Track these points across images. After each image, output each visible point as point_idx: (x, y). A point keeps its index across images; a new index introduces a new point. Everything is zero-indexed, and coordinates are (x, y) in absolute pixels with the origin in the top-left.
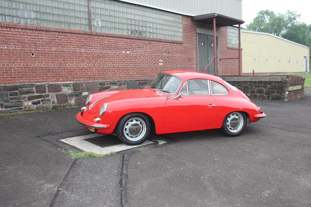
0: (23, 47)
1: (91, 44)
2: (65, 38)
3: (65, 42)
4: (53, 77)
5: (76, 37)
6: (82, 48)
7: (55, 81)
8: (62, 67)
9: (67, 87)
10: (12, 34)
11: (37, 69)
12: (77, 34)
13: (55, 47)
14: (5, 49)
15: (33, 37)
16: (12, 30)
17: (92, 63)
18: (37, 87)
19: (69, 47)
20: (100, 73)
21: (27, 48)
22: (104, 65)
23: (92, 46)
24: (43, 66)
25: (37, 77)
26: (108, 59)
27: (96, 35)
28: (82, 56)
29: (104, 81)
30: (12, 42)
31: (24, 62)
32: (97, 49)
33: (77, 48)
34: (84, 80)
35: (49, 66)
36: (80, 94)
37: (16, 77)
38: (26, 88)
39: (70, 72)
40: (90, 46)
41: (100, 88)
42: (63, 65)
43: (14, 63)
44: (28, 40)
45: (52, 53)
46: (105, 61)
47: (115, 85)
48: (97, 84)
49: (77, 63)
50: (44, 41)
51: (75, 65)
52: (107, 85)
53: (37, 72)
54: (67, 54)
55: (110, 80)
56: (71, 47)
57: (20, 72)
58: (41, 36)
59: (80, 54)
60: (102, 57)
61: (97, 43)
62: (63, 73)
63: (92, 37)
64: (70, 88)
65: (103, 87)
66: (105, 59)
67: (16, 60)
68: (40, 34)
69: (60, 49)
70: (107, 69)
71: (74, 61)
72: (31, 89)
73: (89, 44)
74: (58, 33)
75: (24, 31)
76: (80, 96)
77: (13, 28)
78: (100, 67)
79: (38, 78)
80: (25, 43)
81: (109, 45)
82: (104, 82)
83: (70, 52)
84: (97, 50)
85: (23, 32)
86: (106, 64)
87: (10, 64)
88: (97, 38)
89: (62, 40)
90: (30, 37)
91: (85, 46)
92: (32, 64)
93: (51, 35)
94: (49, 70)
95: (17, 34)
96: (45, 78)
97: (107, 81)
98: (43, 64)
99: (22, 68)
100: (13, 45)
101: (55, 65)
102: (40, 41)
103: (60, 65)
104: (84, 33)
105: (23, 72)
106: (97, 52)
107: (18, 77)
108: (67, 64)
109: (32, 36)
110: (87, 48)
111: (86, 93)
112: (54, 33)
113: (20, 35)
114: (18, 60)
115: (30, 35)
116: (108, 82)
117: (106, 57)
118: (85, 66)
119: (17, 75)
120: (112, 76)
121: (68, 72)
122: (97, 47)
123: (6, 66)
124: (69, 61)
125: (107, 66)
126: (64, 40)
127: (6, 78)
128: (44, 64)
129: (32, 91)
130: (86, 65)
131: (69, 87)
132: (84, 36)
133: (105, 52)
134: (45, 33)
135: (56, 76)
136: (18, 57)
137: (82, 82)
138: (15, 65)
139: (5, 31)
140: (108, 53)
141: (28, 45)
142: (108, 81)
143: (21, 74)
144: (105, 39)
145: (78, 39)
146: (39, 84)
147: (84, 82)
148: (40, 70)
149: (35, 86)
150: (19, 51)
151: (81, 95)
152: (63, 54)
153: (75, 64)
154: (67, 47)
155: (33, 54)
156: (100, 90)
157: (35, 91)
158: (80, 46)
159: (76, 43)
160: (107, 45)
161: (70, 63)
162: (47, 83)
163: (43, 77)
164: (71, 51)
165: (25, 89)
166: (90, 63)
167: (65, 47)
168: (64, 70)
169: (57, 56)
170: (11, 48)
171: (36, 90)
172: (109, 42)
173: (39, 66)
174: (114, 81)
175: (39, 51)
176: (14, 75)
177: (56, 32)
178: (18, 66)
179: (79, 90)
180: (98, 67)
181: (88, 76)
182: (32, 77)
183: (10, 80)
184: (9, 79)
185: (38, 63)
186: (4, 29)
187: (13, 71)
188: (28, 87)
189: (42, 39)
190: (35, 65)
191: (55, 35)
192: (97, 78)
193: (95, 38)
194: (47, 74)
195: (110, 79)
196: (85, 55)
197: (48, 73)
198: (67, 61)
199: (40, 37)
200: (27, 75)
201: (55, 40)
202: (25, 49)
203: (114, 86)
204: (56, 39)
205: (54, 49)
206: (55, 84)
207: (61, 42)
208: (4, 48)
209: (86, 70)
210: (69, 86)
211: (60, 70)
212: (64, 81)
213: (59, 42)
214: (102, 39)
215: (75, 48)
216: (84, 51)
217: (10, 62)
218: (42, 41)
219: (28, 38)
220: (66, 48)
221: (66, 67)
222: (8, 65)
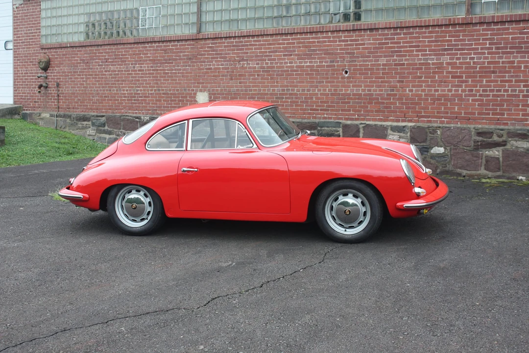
0: (333, 62)
1: (466, 45)
2: (406, 38)
3: (406, 47)
4: (376, 111)
5: (430, 32)
6: (444, 55)
7: (380, 120)
8: (395, 95)
9: (399, 132)
10: (318, 42)
11: (351, 96)
12: (433, 27)
13: (385, 56)
14: (307, 66)
15: (349, 43)
16: (319, 35)
17: (466, 86)
18: (345, 127)
19: (413, 55)
20: (486, 109)
21: (338, 62)
22: (500, 91)
23: (468, 49)
24: (360, 92)
25: (350, 110)
26: (512, 76)
27: (481, 23)
28: (443, 73)
29: (493, 127)
30: (317, 54)
31: (332, 86)
32: (484, 53)
33: (430, 55)
34: (442, 122)
35: (372, 92)
36: (426, 150)
37: (318, 110)
38: (328, 127)
39: (412, 104)
40: (463, 49)
41: (475, 142)
42: (398, 91)
43: (317, 87)
44: (341, 49)
45: (378, 69)
46: (501, 81)
47: (523, 139)
48: (470, 131)
49: (428, 86)
50: (366, 48)
51: (423, 91)
52: (500, 136)
53: (349, 103)
54: (409, 69)
55: (511, 127)
56: (418, 55)
57: (325, 102)
58: (362, 40)
59: (438, 68)
60: (494, 72)
61: (483, 39)
62: (398, 105)
63: (471, 28)
64: (404, 135)
65: (484, 141)
66: (505, 77)
67: (320, 82)
68: (361, 36)
69: (395, 60)
70: (506, 101)
71: (423, 82)
72: (335, 131)
73: (462, 45)
74: (392, 30)
75: (335, 35)
76: (426, 153)
77: (320, 32)
78: (488, 96)
79: (351, 112)
80: (336, 54)
81: (520, 43)
82: (491, 131)
83: (416, 64)
84: (482, 56)
85: (334, 37)
86: (507, 88)
87: (311, 89)
88: (483, 30)
89: (399, 43)
90: (343, 43)
91: (451, 50)
92: (344, 89)
93: (380, 35)
94: (371, 99)
95: (325, 42)
96: (362, 113)
97: (502, 127)
98: (361, 88)
99: (328, 94)
100: (319, 58)
101: (382, 91)
102: (359, 49)
103: (393, 90)
104: (448, 23)
105: (327, 102)
106: (482, 60)
107: (321, 110)
108: (407, 89)
109: (347, 41)
110: (457, 54)
111: (440, 148)
112: (386, 32)
113: (329, 41)
114: (323, 82)
115: (343, 41)
116: (502, 130)
117: (509, 72)
118: (446, 93)
119: (320, 106)
120: (521, 117)
121: (406, 104)
122: (482, 49)
123: (306, 92)
124: (411, 81)
125: (510, 93)
126: (404, 43)
127: (305, 109)
128: (363, 88)
129: (336, 133)
130: (450, 91)
131: (404, 133)
132: (450, 29)
133: (504, 60)
134: (369, 33)
135: (384, 112)
136: (324, 78)
137: (435, 125)
138: (318, 91)
139: (309, 38)
140: (513, 62)
141: (340, 57)
142: (506, 127)
143: (325, 105)
144: (508, 29)
145: (436, 37)
146: (349, 122)
147: (441, 125)
148: (355, 99)
149: (341, 125)
150: (325, 68)
151: (428, 152)
152: (401, 69)
153: (424, 88)
154: (409, 56)
155: (346, 72)
156: (474, 146)
157: (341, 134)
158: (439, 50)
159: (431, 46)
160: (512, 43)
161: (413, 86)
162: (363, 122)
163: (360, 111)
164: (416, 62)
165: (326, 128)
166: (461, 86)
167: (405, 56)
168: (398, 99)
169: (387, 73)
170: (315, 65)
171: (343, 132)
172: (520, 33)
173: (355, 92)
174: (521, 130)
175: (356, 65)
176: (316, 106)
177: (389, 30)
178: (322, 92)
179: (425, 141)
180: (480, 95)
181: (451, 113)
182: (342, 110)
183: (309, 114)
184: (309, 111)
185: (353, 86)
186: (309, 36)
187: (314, 99)
188: (331, 127)
189: (364, 44)
190: (348, 90)
191: (388, 35)
192: (475, 119)
193: (479, 30)
194: (367, 107)
195: (513, 124)
196: (450, 70)
197: (369, 105)
198: (407, 82)
199: (360, 42)
200: (334, 107)
201: (388, 43)
202: (334, 64)
203: (520, 142)
204: (390, 41)
205: (383, 61)
206: (375, 125)
207: (398, 47)
208: (306, 64)
209: (449, 100)
210: (404, 130)
211: (392, 101)
212: (398, 121)
213: (394, 47)
214: (498, 29)
215: (426, 55)
216: (448, 61)
217: (311, 86)
218: (363, 48)
219: (341, 45)
220: (407, 58)
221: (404, 95)
222: (309, 90)
